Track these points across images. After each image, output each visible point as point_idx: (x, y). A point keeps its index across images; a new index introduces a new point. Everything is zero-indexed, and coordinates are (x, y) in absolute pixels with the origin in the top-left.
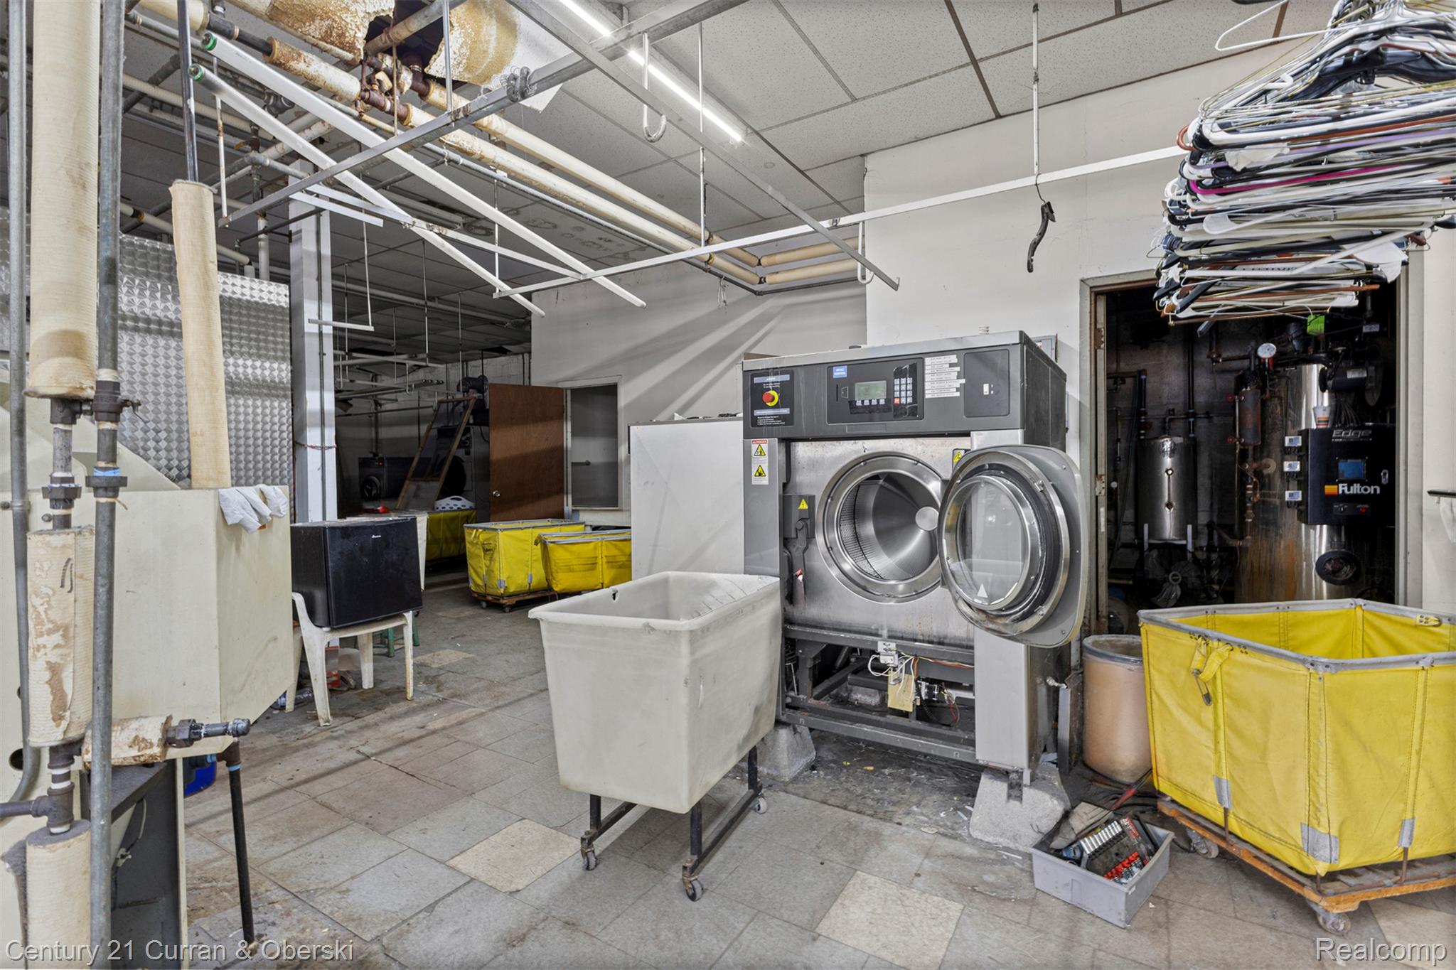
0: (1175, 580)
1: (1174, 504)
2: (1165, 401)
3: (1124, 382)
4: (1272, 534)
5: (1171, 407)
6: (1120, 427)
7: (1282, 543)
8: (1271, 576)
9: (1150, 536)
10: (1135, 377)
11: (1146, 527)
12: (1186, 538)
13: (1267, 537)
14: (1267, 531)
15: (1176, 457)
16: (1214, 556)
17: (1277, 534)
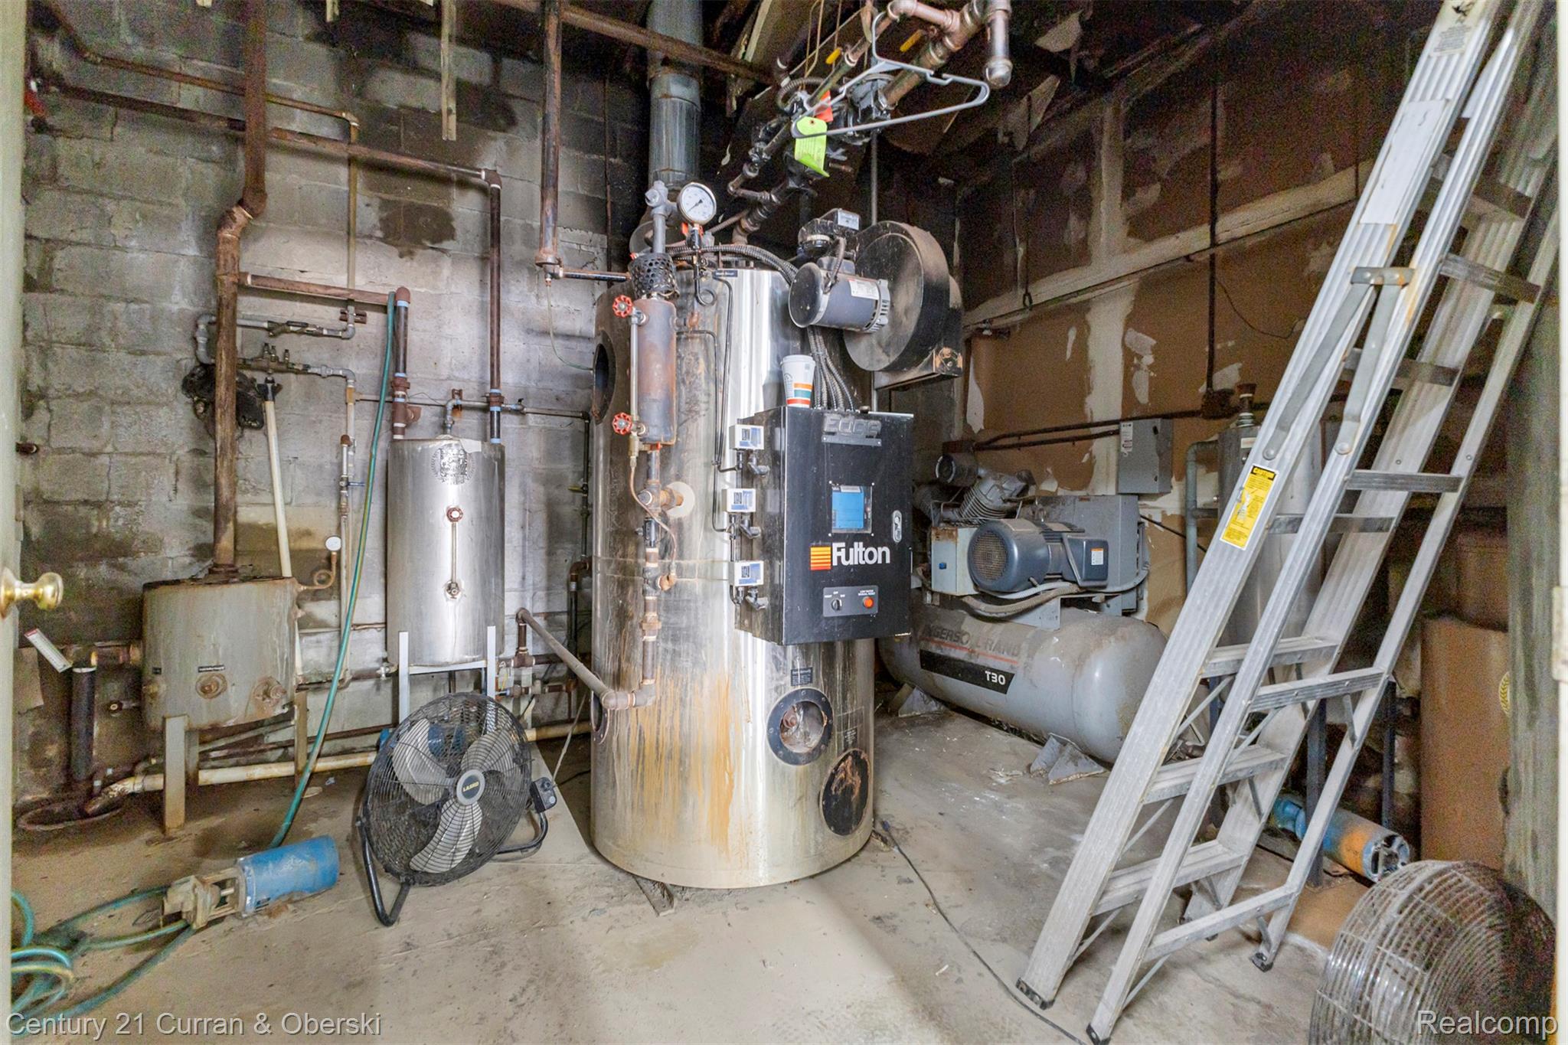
0: (469, 794)
1: (463, 585)
2: (445, 372)
3: (362, 319)
4: (686, 663)
5: (456, 386)
6: (352, 414)
7: (707, 683)
8: (681, 762)
9: (413, 660)
10: (384, 309)
11: (404, 638)
12: (485, 657)
13: (674, 669)
14: (676, 654)
15: (468, 482)
16: (526, 674)
17: (695, 664)
